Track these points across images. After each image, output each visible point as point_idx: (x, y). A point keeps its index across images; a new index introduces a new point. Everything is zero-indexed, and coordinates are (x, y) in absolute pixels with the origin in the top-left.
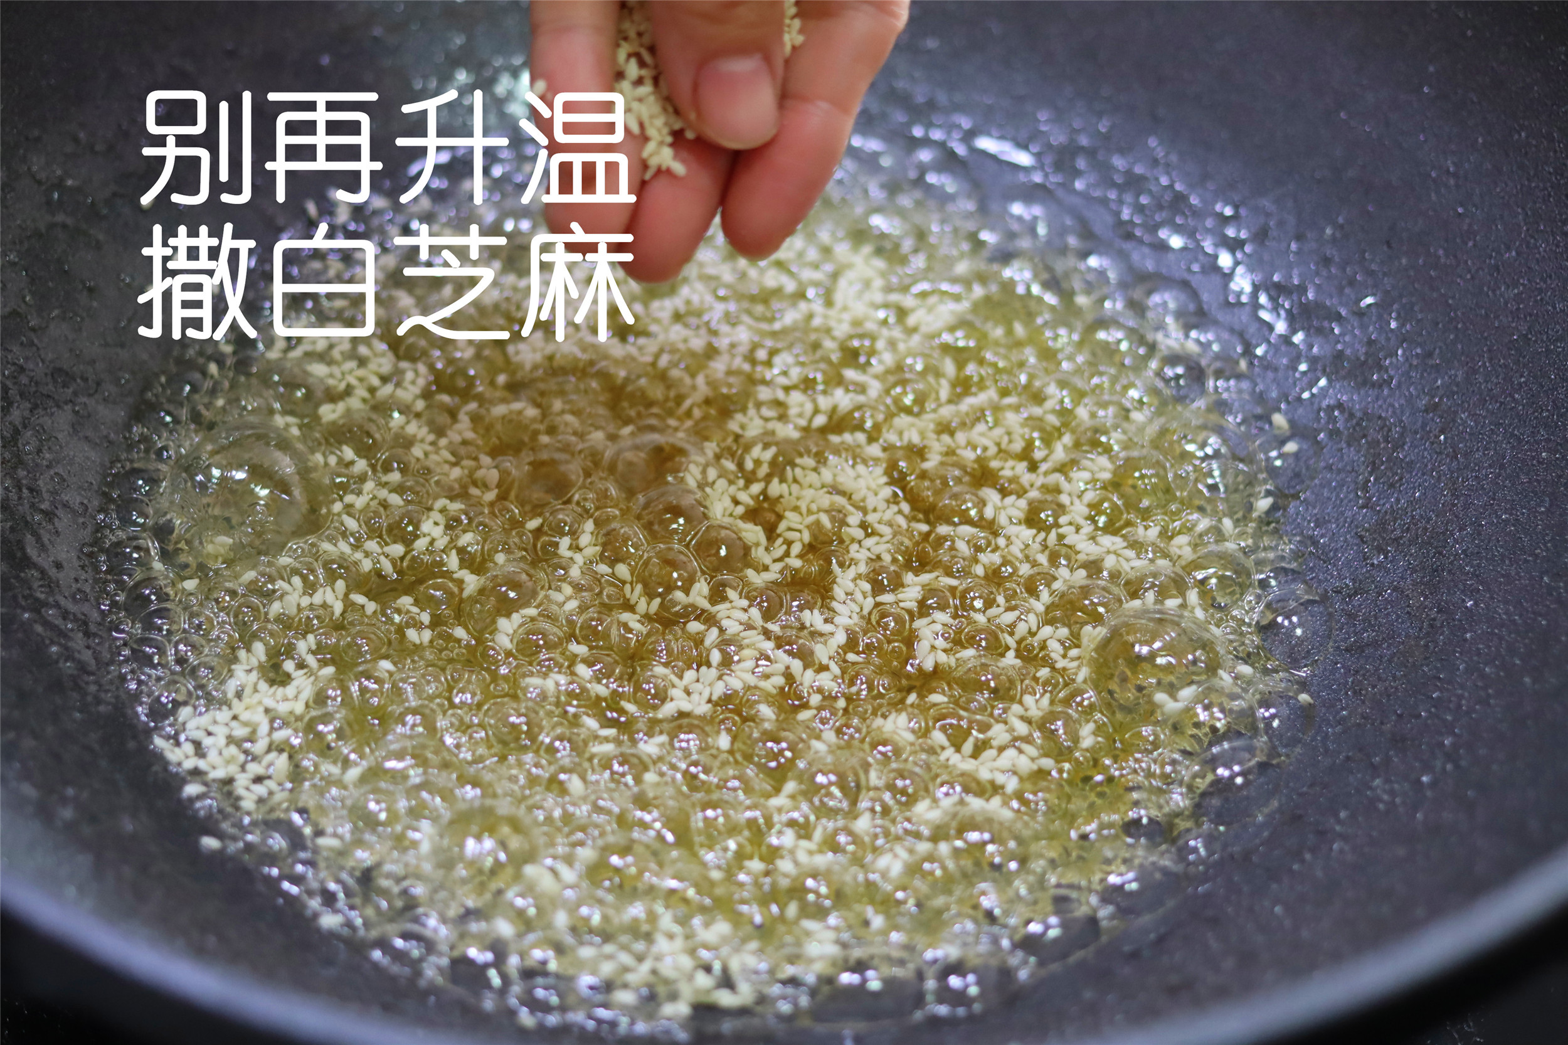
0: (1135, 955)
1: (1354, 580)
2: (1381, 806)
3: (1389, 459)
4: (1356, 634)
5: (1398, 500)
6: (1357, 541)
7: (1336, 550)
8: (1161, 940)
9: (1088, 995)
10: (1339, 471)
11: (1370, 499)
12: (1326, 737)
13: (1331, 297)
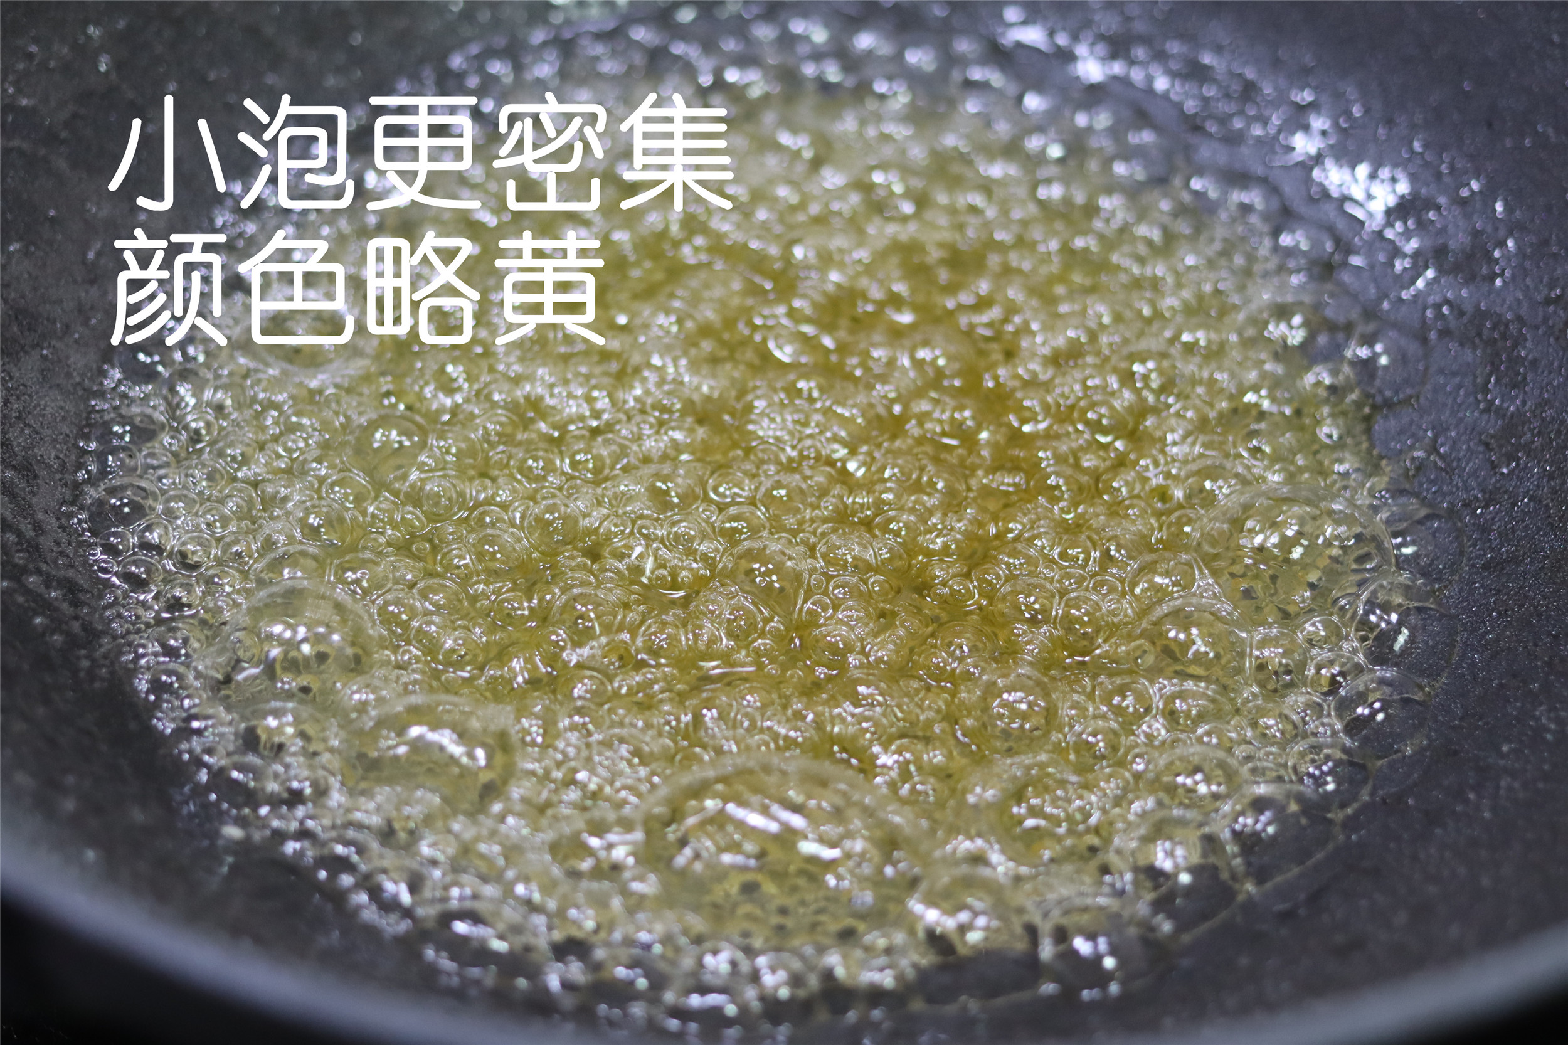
0: (1287, 916)
1: (1483, 491)
2: (1549, 736)
3: (1509, 358)
4: (1492, 550)
5: (1524, 403)
6: (1481, 449)
7: (1459, 460)
8: (1315, 898)
9: (1244, 961)
10: (1454, 374)
11: (1492, 402)
12: (1473, 664)
13: (1428, 185)
